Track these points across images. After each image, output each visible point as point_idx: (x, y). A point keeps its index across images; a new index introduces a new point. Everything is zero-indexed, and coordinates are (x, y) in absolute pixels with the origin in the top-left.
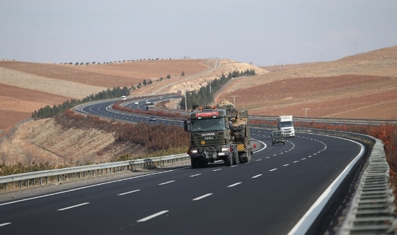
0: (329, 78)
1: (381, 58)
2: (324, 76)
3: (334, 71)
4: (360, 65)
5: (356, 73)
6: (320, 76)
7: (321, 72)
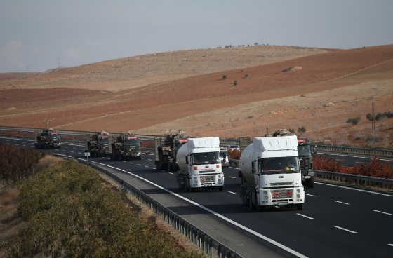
0: (43, 90)
1: (89, 73)
2: (38, 87)
3: (47, 83)
4: (70, 79)
5: (68, 86)
6: (34, 88)
7: (34, 84)
